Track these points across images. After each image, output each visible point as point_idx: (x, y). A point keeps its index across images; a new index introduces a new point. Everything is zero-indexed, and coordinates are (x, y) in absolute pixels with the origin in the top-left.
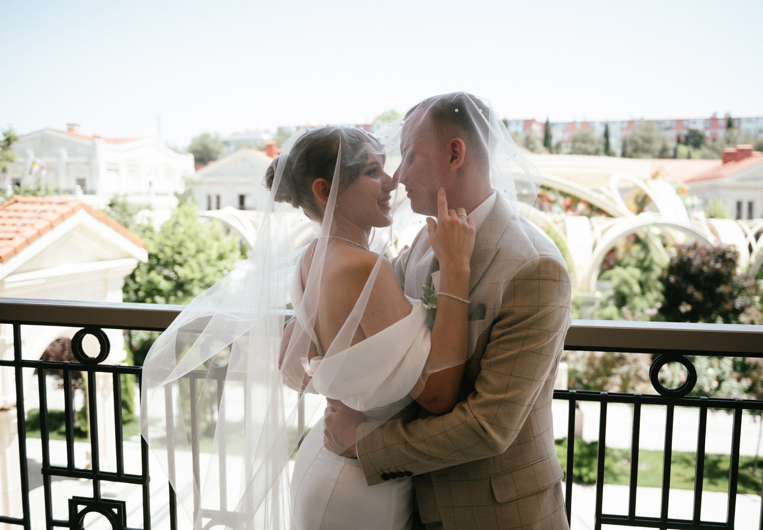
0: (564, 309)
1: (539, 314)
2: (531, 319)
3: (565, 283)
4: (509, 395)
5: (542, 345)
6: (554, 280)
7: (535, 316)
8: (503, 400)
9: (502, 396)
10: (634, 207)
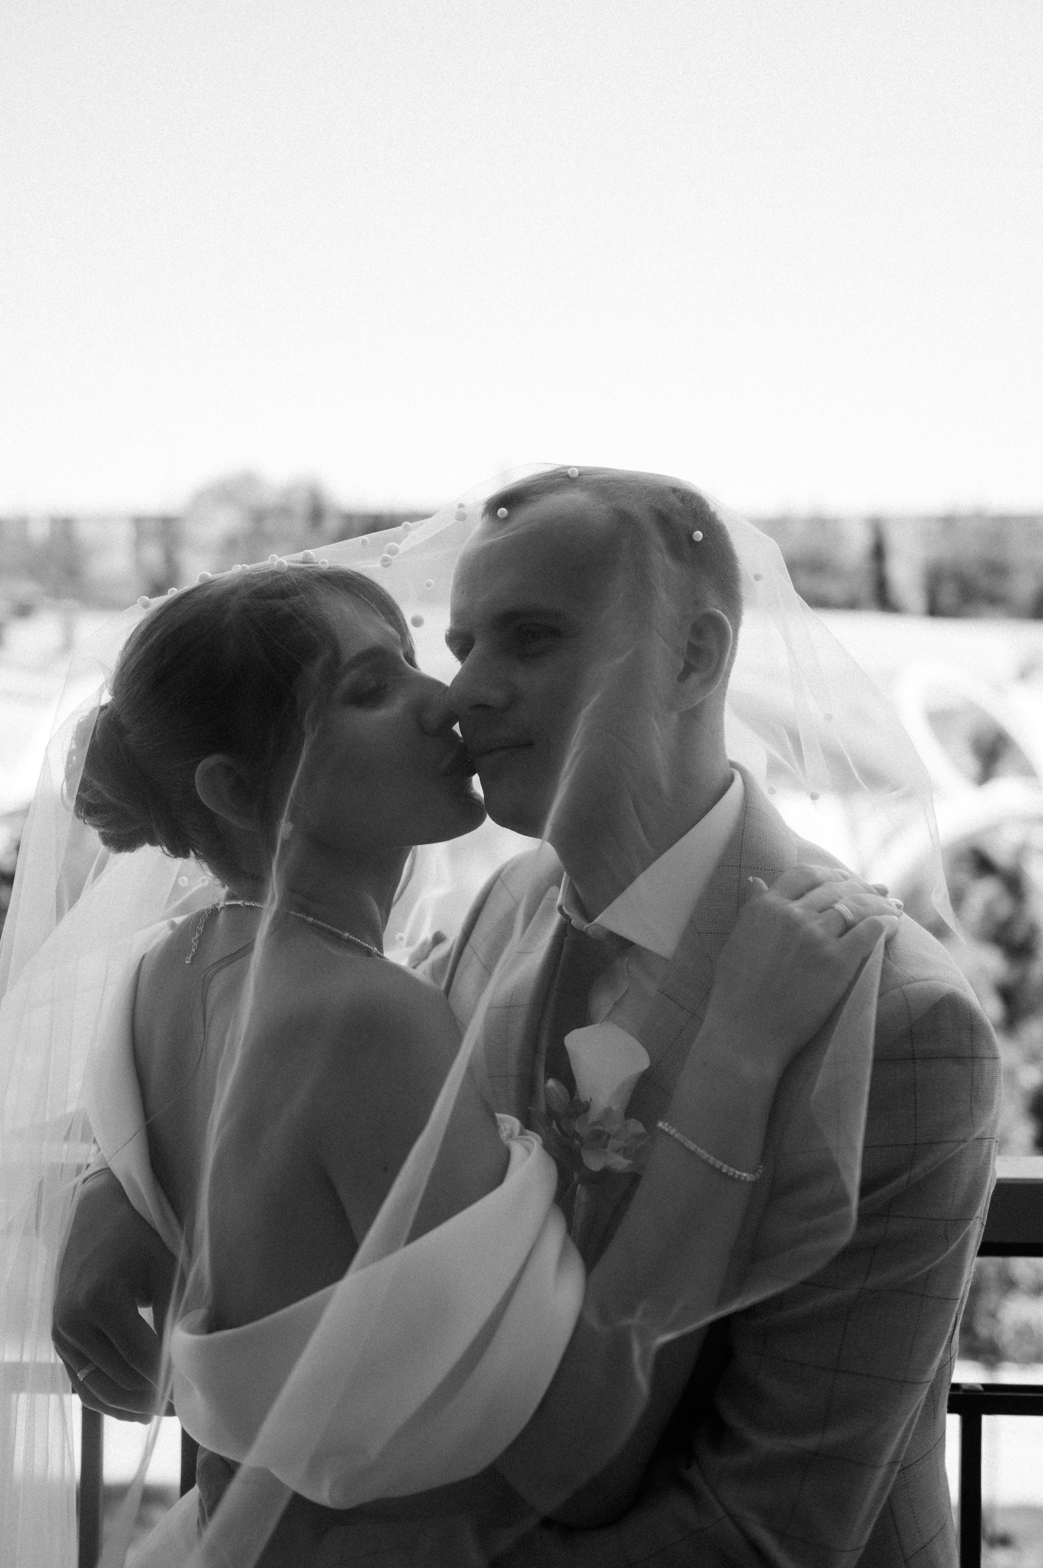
0: (986, 1143)
1: (917, 1169)
2: (893, 1184)
3: (986, 1062)
4: (834, 1436)
5: (928, 1268)
6: (957, 1059)
7: (904, 1178)
8: (816, 1454)
9: (810, 1442)
10: (971, 764)
